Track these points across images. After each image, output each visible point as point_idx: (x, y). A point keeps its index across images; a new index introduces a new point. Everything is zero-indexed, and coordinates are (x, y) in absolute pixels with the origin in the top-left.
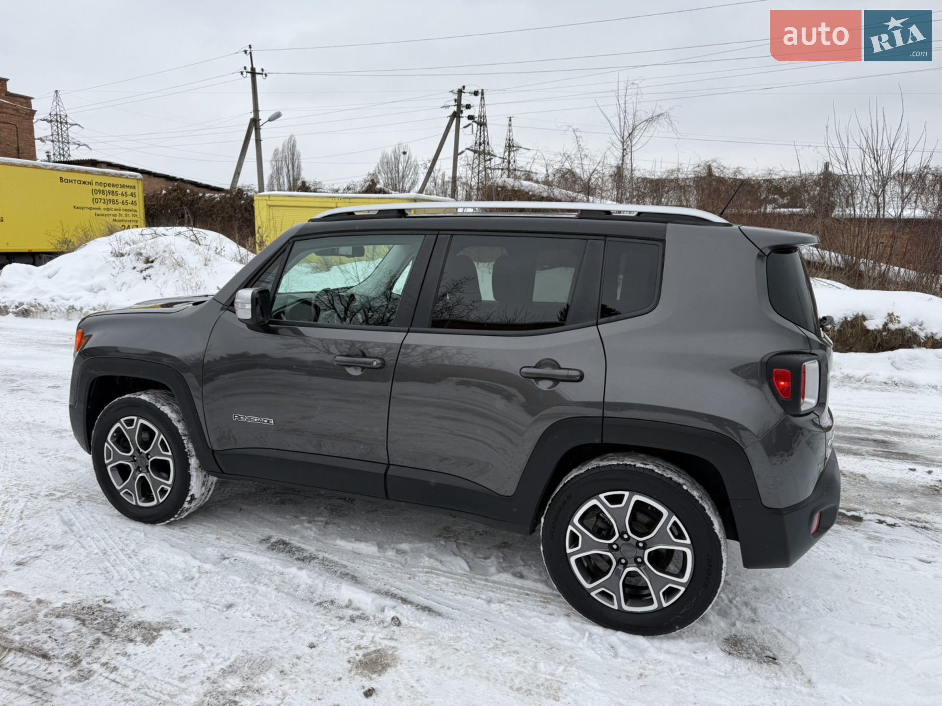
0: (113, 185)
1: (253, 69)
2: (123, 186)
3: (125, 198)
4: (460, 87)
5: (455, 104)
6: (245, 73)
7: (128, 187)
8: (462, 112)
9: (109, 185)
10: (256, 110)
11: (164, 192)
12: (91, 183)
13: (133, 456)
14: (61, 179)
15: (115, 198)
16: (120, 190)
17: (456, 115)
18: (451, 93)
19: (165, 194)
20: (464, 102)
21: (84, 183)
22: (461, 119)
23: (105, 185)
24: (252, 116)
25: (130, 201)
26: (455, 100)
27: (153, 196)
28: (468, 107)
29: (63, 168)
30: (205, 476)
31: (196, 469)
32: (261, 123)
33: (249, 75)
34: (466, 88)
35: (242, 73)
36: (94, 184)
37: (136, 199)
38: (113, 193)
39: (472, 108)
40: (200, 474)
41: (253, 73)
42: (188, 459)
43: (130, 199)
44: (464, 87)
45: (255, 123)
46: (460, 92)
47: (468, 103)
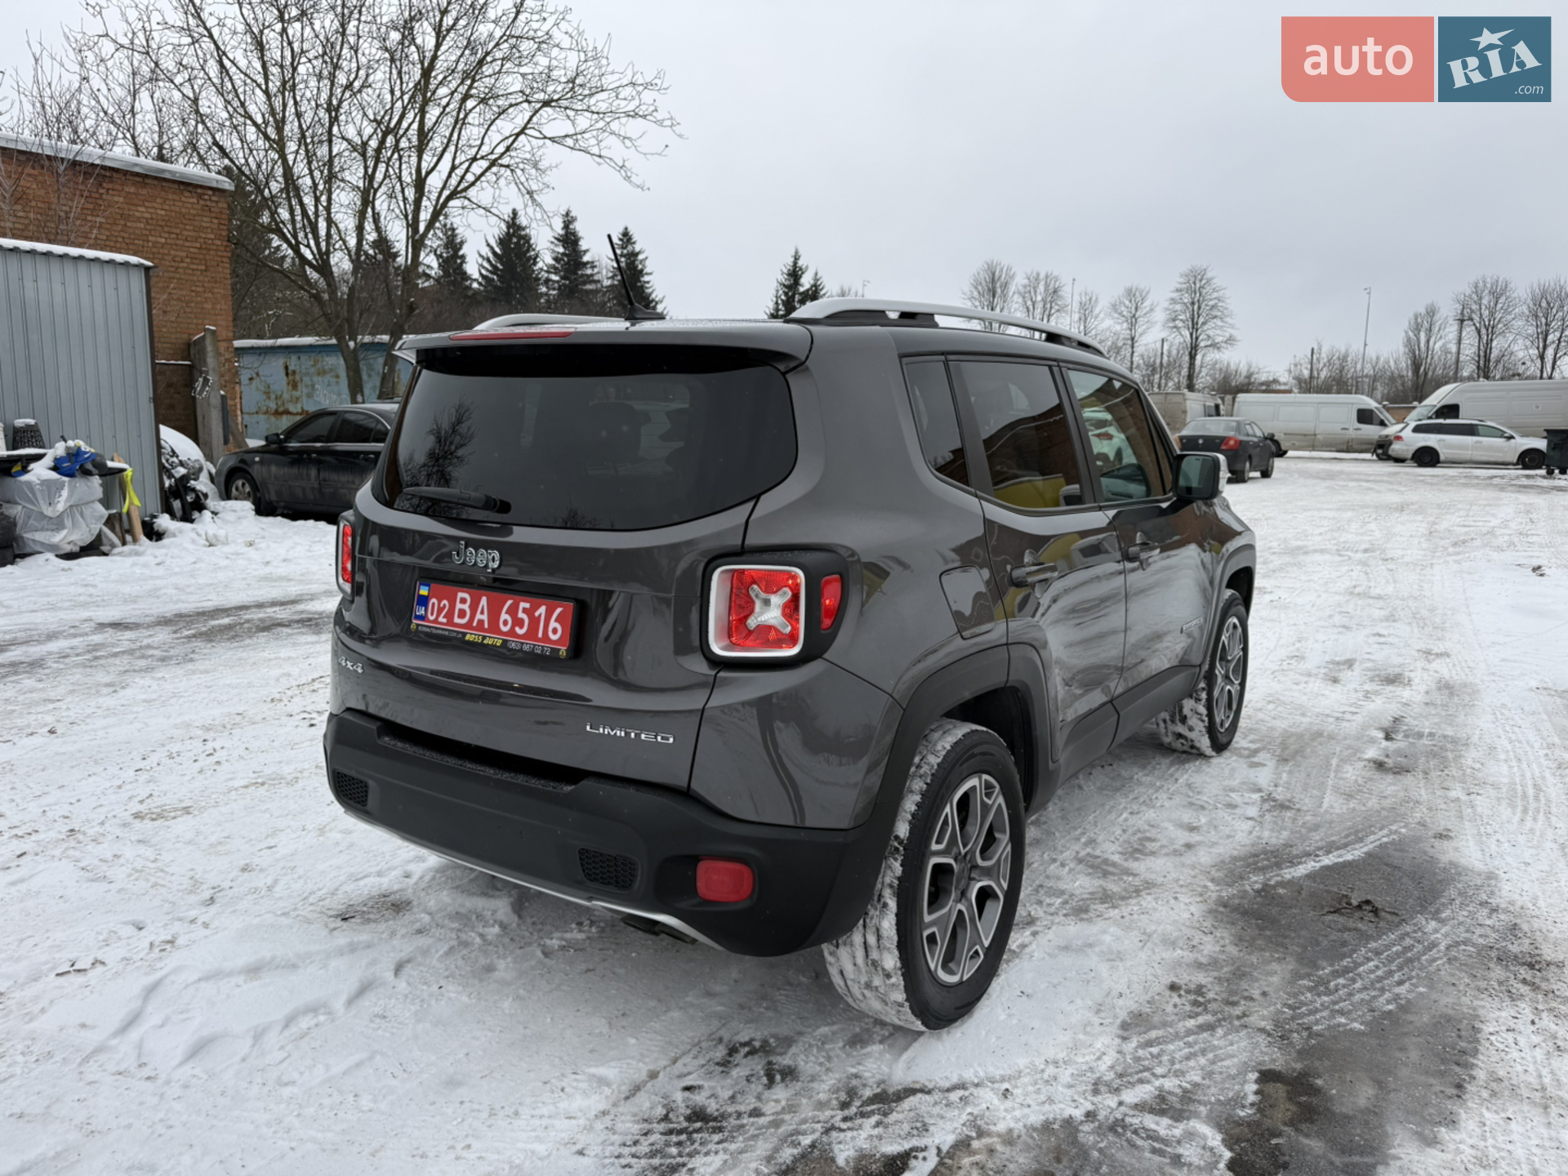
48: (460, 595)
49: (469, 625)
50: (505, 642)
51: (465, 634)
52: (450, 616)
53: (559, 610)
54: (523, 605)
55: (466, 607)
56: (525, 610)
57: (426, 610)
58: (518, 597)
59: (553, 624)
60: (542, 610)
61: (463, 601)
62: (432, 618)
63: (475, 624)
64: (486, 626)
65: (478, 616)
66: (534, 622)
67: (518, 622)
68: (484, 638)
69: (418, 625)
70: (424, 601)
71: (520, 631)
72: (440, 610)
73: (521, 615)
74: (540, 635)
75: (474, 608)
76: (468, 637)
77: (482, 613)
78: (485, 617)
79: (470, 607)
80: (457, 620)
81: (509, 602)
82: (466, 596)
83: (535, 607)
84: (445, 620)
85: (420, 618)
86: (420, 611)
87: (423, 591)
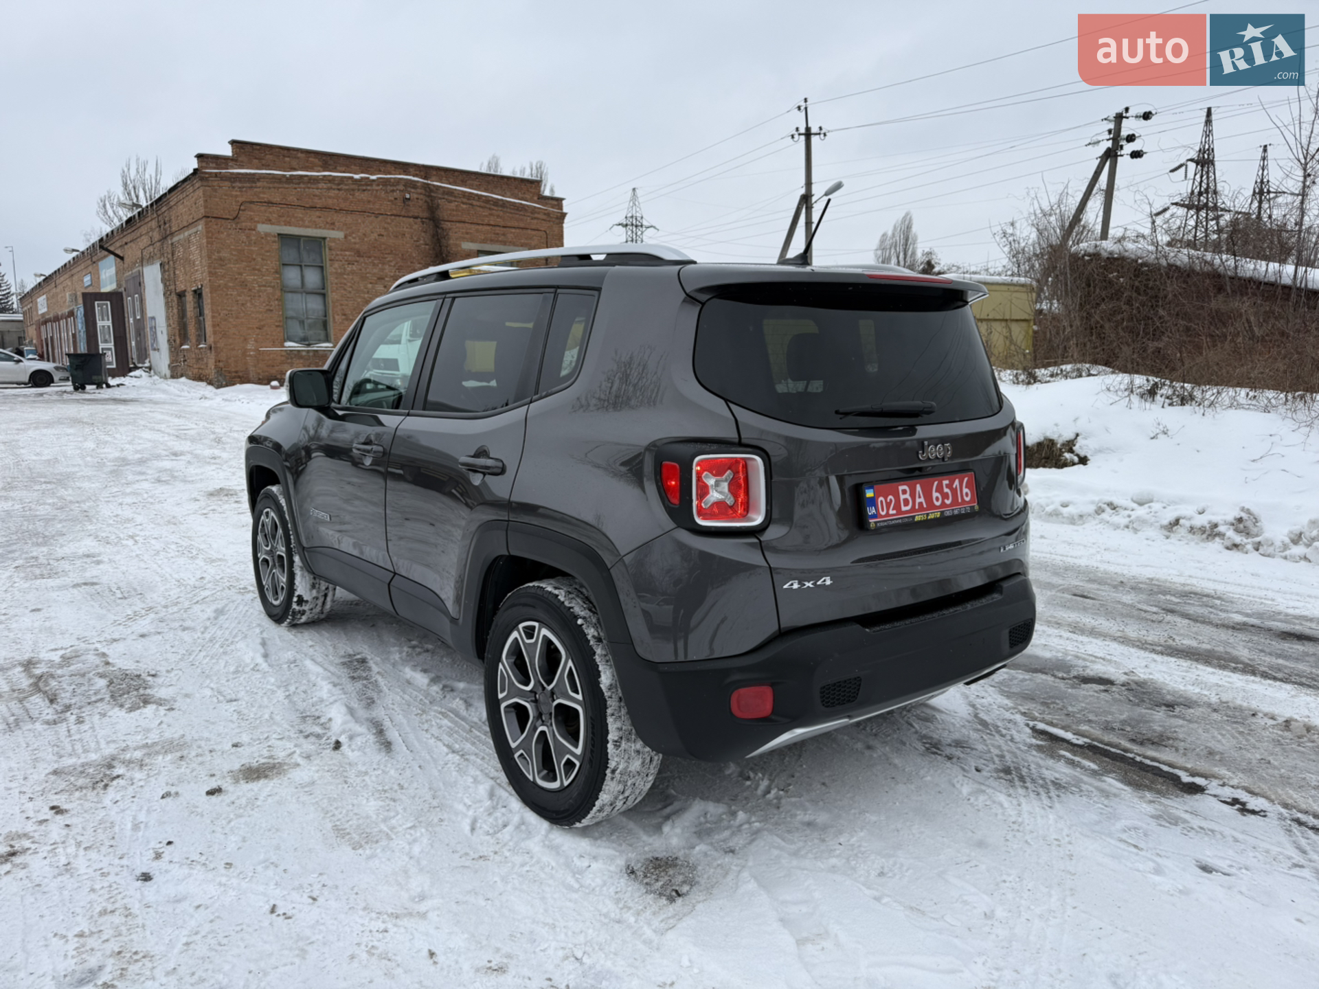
1: (808, 129)
4: (1120, 109)
5: (1108, 137)
6: (796, 137)
8: (1122, 147)
10: (809, 183)
13: (270, 551)
17: (1111, 155)
18: (1105, 122)
20: (1125, 133)
22: (1119, 158)
24: (803, 191)
26: (1110, 131)
28: (1131, 139)
30: (314, 579)
32: (814, 199)
33: (803, 138)
34: (1130, 111)
35: (793, 136)
39: (1137, 141)
40: (306, 574)
41: (808, 134)
42: (293, 555)
44: (1127, 110)
45: (806, 200)
46: (1119, 118)
47: (1131, 132)
48: (901, 488)
49: (913, 509)
50: (942, 513)
51: (914, 517)
52: (897, 507)
53: (966, 479)
54: (945, 482)
55: (907, 496)
56: (947, 486)
57: (877, 509)
58: (940, 478)
59: (965, 490)
60: (957, 483)
61: (904, 492)
62: (883, 513)
63: (917, 507)
64: (925, 506)
65: (918, 500)
66: (954, 491)
67: (945, 496)
68: (928, 514)
69: (876, 523)
70: (873, 502)
71: (948, 502)
72: (888, 505)
73: (946, 490)
74: (960, 500)
75: (913, 495)
76: (917, 519)
77: (920, 497)
78: (922, 500)
79: (911, 495)
80: (904, 508)
81: (936, 483)
82: (905, 487)
83: (952, 482)
84: (894, 512)
85: (874, 516)
86: (871, 511)
87: (869, 494)
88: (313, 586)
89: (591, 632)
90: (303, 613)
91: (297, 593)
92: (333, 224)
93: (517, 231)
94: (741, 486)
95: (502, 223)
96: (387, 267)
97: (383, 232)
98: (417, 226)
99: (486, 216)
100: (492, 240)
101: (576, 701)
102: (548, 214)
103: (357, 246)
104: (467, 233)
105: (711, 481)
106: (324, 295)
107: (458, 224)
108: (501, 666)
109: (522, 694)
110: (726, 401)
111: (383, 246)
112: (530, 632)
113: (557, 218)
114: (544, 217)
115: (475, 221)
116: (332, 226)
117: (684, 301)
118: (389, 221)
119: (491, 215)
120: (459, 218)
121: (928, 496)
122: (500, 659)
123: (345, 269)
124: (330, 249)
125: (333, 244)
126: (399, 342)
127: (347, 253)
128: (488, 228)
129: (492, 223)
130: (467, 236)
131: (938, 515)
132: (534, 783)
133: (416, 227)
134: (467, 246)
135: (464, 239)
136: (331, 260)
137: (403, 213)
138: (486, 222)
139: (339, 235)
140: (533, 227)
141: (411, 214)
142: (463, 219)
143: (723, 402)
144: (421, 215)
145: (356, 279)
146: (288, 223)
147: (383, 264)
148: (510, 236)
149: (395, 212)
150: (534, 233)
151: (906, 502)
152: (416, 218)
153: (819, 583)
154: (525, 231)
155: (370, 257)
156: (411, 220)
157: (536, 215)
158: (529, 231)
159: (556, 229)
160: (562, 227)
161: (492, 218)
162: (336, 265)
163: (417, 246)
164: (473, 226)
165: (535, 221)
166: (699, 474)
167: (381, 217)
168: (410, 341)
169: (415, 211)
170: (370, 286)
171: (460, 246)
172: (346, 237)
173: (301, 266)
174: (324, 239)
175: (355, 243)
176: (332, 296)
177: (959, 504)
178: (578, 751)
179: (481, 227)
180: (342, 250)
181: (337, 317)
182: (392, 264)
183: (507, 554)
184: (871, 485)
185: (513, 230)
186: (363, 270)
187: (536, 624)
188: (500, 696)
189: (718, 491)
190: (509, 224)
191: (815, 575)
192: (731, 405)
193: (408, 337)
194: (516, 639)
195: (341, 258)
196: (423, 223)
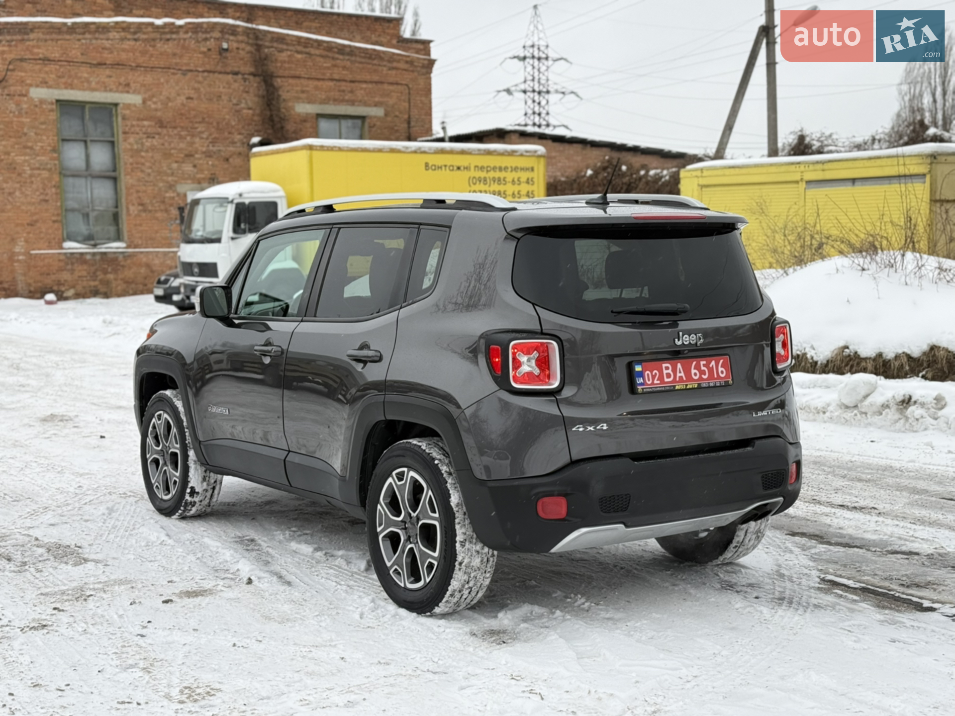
0: (500, 169)
2: (515, 169)
3: (516, 188)
7: (522, 169)
9: (494, 169)
10: (770, 11)
11: (589, 172)
12: (467, 168)
13: (162, 450)
14: (427, 165)
15: (501, 188)
16: (510, 176)
19: (591, 177)
21: (459, 168)
23: (488, 169)
25: (524, 192)
27: (575, 180)
29: (430, 148)
30: (205, 471)
31: (195, 461)
36: (472, 168)
37: (535, 188)
38: (499, 181)
40: (199, 467)
42: (187, 450)
43: (524, 188)
45: (766, 32)
48: (664, 365)
49: (674, 381)
50: (699, 384)
51: (674, 386)
52: (661, 378)
54: (703, 363)
55: (670, 371)
56: (704, 365)
57: (644, 379)
58: (699, 359)
59: (720, 369)
60: (713, 363)
61: (667, 368)
62: (649, 383)
63: (678, 379)
64: (684, 379)
65: (678, 375)
66: (711, 370)
67: (702, 373)
68: (686, 385)
69: (643, 389)
70: (641, 374)
71: (705, 377)
72: (654, 377)
73: (703, 368)
74: (716, 376)
75: (674, 371)
76: (677, 388)
77: (680, 372)
78: (682, 374)
79: (672, 371)
80: (666, 380)
81: (694, 363)
82: (668, 365)
83: (709, 363)
84: (659, 382)
85: (641, 384)
86: (640, 380)
87: (638, 368)
88: (204, 479)
89: (444, 469)
90: (193, 504)
91: (190, 485)
92: (128, 85)
93: (370, 86)
94: (544, 363)
95: (349, 77)
96: (197, 140)
97: (192, 94)
98: (237, 84)
99: (328, 68)
100: (335, 100)
101: (434, 519)
102: (411, 62)
103: (159, 114)
104: (303, 92)
105: (523, 359)
106: (115, 180)
107: (291, 81)
108: (379, 507)
109: (396, 524)
110: (533, 304)
111: (193, 113)
112: (400, 477)
113: (423, 66)
114: (406, 66)
115: (314, 75)
116: (126, 87)
117: (506, 238)
118: (200, 79)
119: (335, 66)
120: (293, 72)
121: (687, 372)
122: (378, 501)
123: (142, 144)
124: (124, 118)
125: (127, 112)
126: (218, 240)
127: (146, 123)
128: (331, 84)
129: (336, 77)
130: (303, 96)
131: (696, 386)
132: (405, 588)
133: (235, 85)
134: (303, 108)
135: (298, 99)
136: (125, 133)
137: (219, 68)
138: (328, 76)
139: (135, 99)
140: (391, 80)
141: (229, 69)
142: (297, 73)
143: (531, 305)
144: (242, 69)
145: (158, 156)
146: (70, 86)
147: (193, 136)
148: (360, 94)
149: (208, 67)
150: (391, 87)
151: (668, 376)
152: (236, 73)
153: (598, 428)
154: (380, 86)
155: (175, 128)
156: (230, 76)
157: (395, 64)
158: (386, 86)
159: (422, 81)
160: (430, 79)
161: (336, 70)
162: (131, 140)
163: (237, 111)
164: (311, 82)
165: (394, 72)
166: (514, 354)
167: (190, 74)
168: (233, 239)
169: (234, 65)
170: (175, 166)
171: (293, 108)
172: (144, 102)
173: (85, 142)
174: (116, 105)
175: (156, 110)
176: (126, 180)
177: (716, 379)
178: (436, 554)
179: (320, 83)
180: (139, 119)
181: (132, 208)
182: (205, 136)
183: (384, 419)
184: (639, 362)
185: (364, 86)
186: (166, 145)
187: (405, 469)
188: (379, 529)
189: (528, 365)
190: (358, 78)
191: (595, 422)
192: (536, 307)
193: (231, 234)
194: (391, 484)
195: (137, 129)
196: (245, 80)
